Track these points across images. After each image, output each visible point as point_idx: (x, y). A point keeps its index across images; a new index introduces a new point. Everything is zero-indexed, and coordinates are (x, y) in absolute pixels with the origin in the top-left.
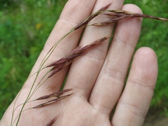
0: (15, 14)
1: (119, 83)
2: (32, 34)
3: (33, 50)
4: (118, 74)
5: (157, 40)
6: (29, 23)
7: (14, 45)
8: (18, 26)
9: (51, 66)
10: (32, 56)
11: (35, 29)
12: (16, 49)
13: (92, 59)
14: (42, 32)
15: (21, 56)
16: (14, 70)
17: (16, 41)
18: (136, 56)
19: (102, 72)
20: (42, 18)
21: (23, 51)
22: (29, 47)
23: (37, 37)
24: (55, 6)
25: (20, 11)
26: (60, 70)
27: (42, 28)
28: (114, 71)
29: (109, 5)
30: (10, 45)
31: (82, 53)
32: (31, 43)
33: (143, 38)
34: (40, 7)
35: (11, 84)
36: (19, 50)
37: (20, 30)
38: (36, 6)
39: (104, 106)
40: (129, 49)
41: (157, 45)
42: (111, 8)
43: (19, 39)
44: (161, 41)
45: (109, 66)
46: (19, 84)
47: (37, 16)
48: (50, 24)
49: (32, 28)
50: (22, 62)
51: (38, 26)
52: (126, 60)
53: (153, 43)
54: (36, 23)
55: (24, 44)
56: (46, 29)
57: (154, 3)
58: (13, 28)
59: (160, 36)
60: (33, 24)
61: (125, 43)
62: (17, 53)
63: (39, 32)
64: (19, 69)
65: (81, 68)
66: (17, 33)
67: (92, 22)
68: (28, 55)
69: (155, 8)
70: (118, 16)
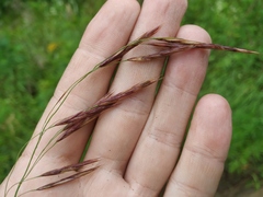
0: (14, 27)
1: (171, 150)
2: (41, 60)
3: (43, 84)
4: (170, 137)
5: (240, 67)
6: (37, 41)
7: (12, 78)
8: (19, 47)
9: (62, 124)
10: (42, 95)
11: (46, 52)
12: (15, 83)
13: (129, 114)
14: (57, 57)
15: (23, 94)
16: (12, 117)
17: (15, 71)
18: (198, 109)
19: (145, 133)
20: (58, 34)
21: (26, 87)
22: (37, 80)
23: (48, 65)
24: (79, 15)
25: (22, 23)
26: (76, 130)
27: (57, 50)
28: (163, 132)
29: (157, 29)
30: (6, 76)
31: (112, 104)
32: (40, 74)
33: (218, 65)
34: (54, 17)
35: (7, 140)
36: (20, 85)
37: (22, 53)
38: (47, 14)
39: (147, 187)
40: (188, 98)
41: (240, 76)
42: (159, 35)
43: (20, 67)
44: (246, 69)
45: (155, 124)
46: (19, 140)
47: (49, 31)
48: (70, 44)
49: (42, 49)
50: (25, 104)
51: (51, 47)
52: (183, 116)
53: (234, 72)
54: (48, 42)
55: (28, 75)
56: (65, 53)
57: (234, 10)
58: (11, 50)
59: (244, 61)
60: (42, 43)
61: (181, 88)
62: (17, 90)
63: (53, 57)
64: (20, 116)
65: (112, 127)
66: (18, 58)
67: (130, 54)
68: (34, 93)
69: (236, 18)
70: (171, 48)
